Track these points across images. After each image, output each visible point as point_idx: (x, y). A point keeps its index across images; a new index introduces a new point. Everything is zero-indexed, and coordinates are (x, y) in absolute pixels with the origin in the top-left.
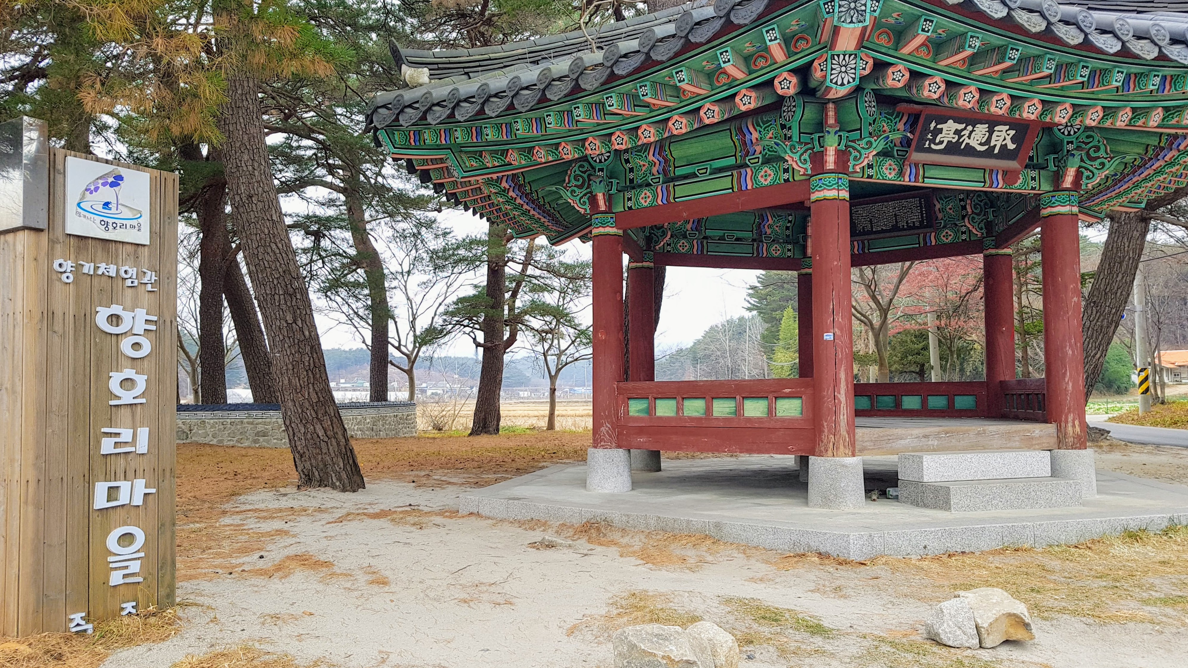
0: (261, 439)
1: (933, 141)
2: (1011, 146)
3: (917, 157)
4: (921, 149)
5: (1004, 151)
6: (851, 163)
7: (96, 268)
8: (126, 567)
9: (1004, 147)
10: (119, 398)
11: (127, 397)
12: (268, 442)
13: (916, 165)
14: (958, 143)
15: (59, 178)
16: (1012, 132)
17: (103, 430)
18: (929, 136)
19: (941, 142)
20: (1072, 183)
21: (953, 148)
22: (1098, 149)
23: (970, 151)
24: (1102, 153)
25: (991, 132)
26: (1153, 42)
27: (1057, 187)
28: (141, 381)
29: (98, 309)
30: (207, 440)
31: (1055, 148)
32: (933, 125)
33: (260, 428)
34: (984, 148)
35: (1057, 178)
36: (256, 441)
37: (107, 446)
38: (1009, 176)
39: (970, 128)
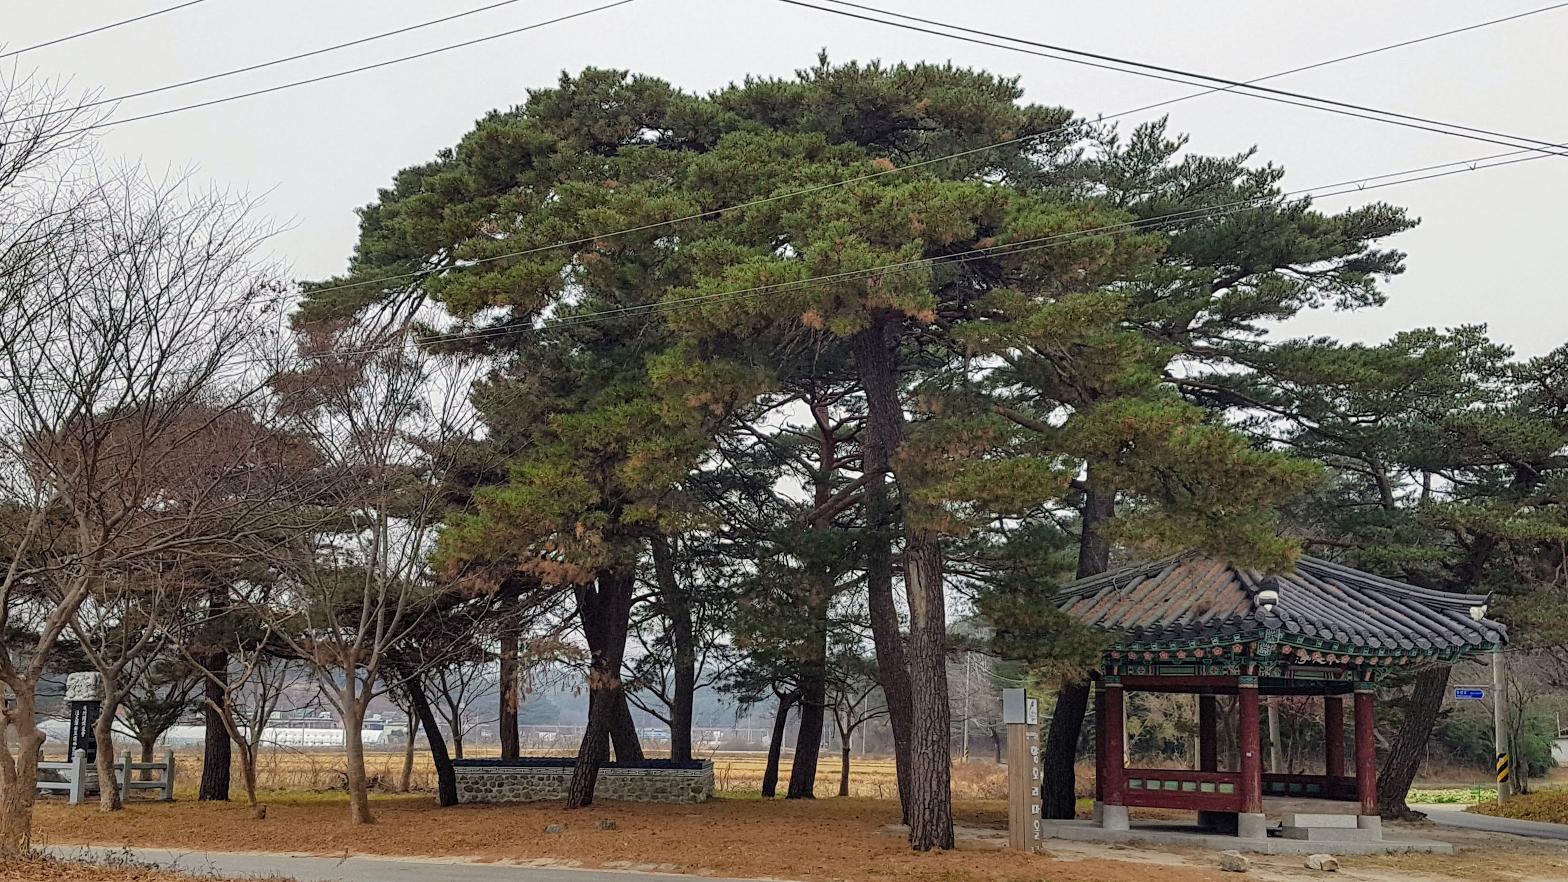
0: (660, 795)
3: (1291, 667)
4: (1293, 664)
6: (1260, 672)
12: (666, 798)
13: (1291, 670)
20: (1370, 679)
21: (1308, 663)
23: (1317, 664)
27: (1362, 680)
30: (607, 795)
33: (659, 785)
35: (1362, 676)
36: (656, 797)
38: (1338, 675)
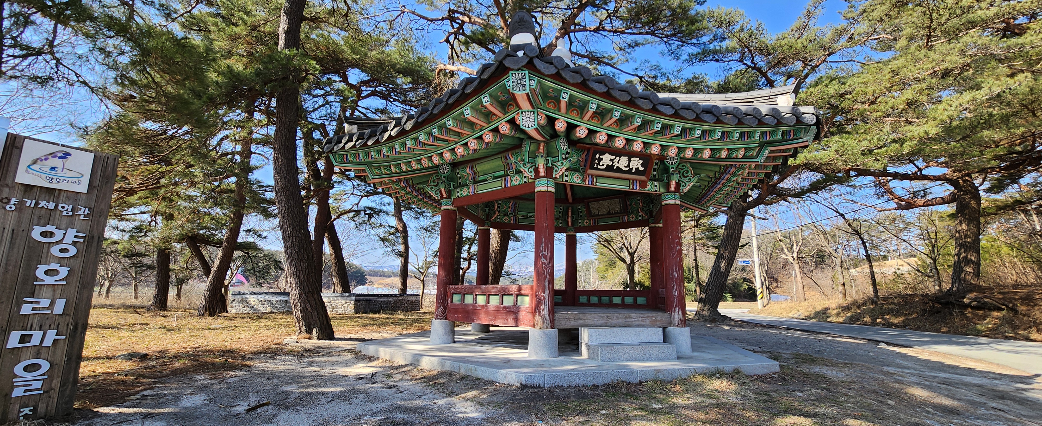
1: (598, 164)
2: (641, 169)
3: (590, 172)
4: (592, 168)
5: (637, 171)
6: (554, 173)
7: (37, 204)
8: (30, 385)
9: (637, 169)
10: (43, 281)
11: (50, 280)
13: (592, 176)
14: (612, 166)
15: (16, 151)
16: (641, 162)
17: (25, 299)
18: (596, 161)
19: (603, 165)
20: (675, 188)
21: (610, 168)
22: (687, 172)
23: (619, 170)
24: (689, 174)
25: (630, 161)
26: (693, 111)
27: (668, 190)
28: (64, 272)
29: (35, 227)
31: (666, 170)
32: (598, 156)
34: (627, 169)
35: (668, 186)
37: (26, 309)
38: (643, 184)
39: (618, 158)
